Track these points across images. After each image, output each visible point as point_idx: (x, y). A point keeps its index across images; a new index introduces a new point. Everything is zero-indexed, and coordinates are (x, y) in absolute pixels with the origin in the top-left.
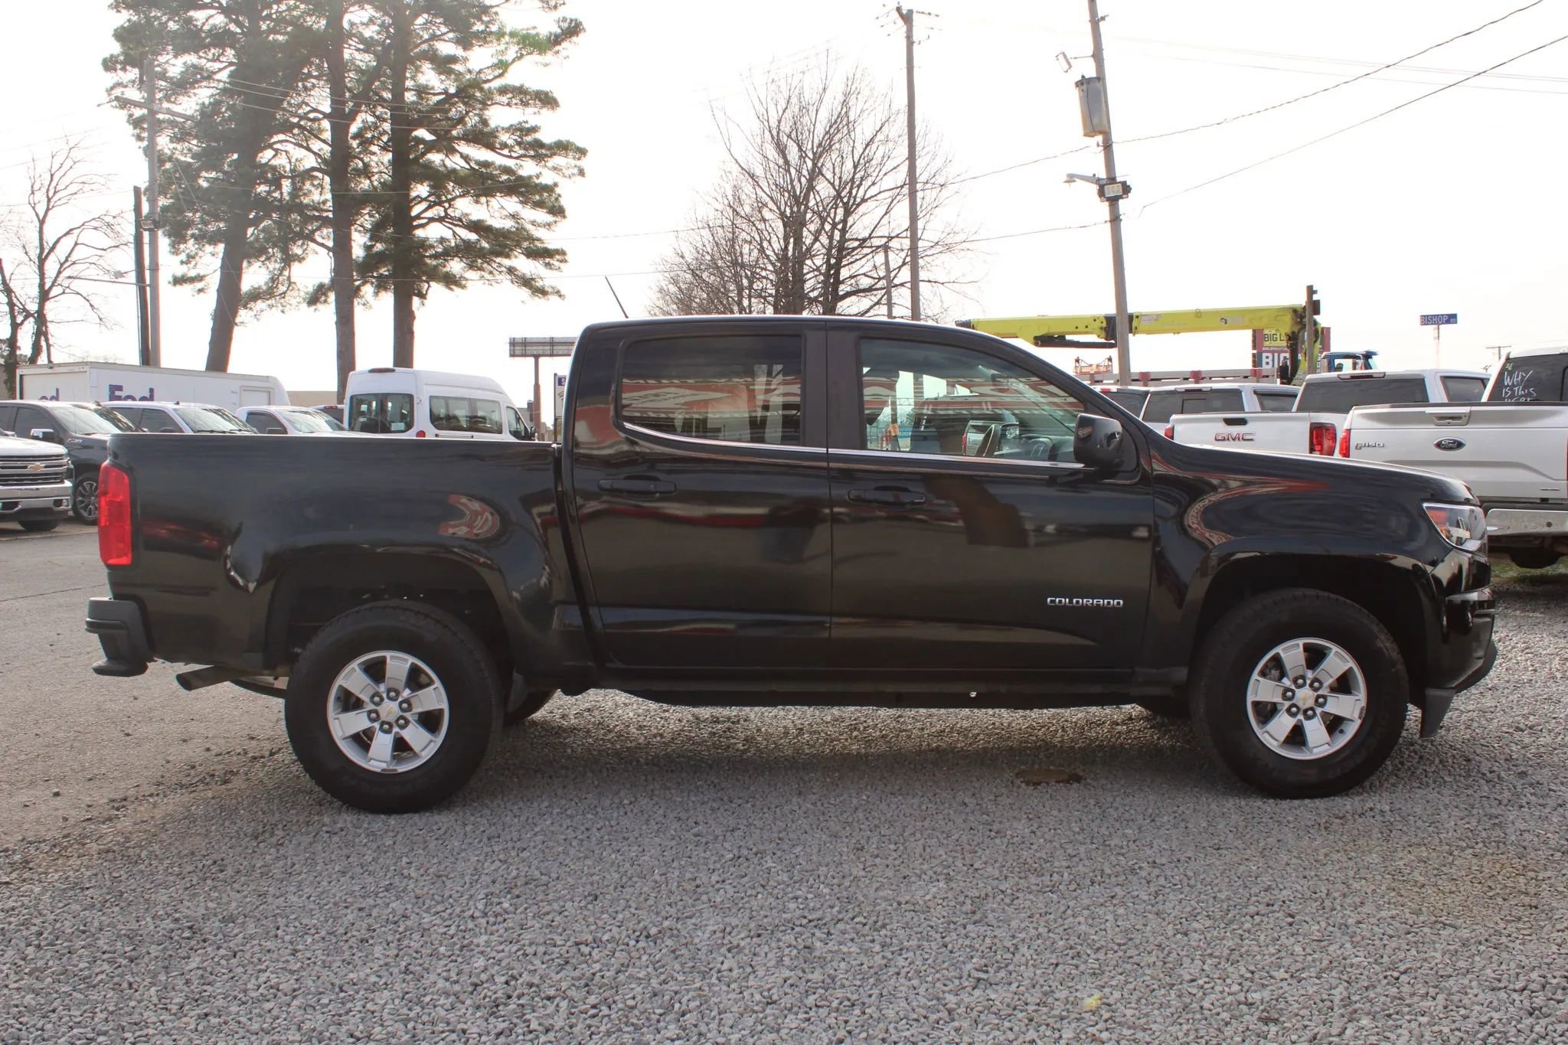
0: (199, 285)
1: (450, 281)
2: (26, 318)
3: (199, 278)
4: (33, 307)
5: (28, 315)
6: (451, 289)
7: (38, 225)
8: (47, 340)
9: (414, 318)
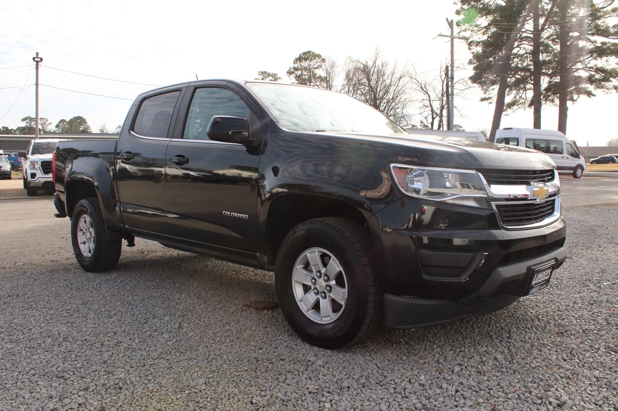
0: (490, 101)
1: (589, 94)
2: (437, 116)
3: (490, 98)
4: (438, 112)
5: (437, 115)
6: (590, 97)
7: (442, 83)
8: (442, 123)
9: (567, 109)
